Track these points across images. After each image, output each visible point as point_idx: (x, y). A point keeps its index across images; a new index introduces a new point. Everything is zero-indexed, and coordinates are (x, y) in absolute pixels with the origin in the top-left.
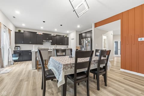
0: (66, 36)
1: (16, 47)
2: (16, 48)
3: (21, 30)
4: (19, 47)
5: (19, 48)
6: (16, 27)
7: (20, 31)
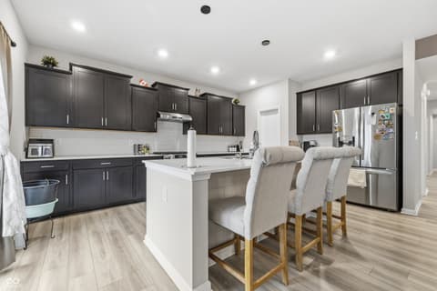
0: (236, 102)
1: (31, 141)
2: (32, 146)
3: (57, 60)
4: (51, 141)
5: (49, 146)
6: (31, 44)
7: (49, 63)
